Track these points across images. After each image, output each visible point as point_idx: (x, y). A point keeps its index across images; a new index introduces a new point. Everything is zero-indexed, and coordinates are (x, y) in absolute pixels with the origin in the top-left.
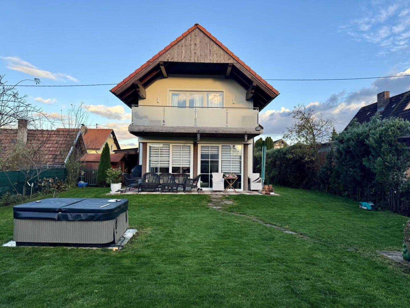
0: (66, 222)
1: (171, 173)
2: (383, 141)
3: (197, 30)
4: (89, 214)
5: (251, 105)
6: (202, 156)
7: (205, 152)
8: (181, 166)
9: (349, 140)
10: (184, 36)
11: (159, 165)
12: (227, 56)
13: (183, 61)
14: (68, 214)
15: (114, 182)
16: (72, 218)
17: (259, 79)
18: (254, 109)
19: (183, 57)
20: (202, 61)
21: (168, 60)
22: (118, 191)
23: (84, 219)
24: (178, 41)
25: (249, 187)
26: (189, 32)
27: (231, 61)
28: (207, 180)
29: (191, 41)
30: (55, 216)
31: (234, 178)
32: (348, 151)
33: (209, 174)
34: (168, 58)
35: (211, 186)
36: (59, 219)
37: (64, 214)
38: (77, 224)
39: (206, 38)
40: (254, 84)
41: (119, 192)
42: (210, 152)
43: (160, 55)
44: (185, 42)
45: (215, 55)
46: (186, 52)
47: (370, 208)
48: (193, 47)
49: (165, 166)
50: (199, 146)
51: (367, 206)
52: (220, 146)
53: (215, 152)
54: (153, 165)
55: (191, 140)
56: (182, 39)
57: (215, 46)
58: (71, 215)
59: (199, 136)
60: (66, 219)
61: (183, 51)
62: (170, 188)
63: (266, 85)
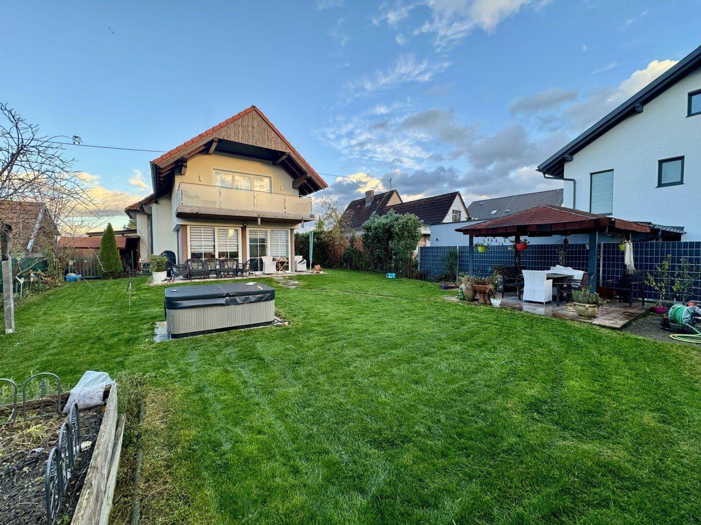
0: (234, 306)
1: (218, 258)
2: (405, 230)
3: (255, 112)
4: (258, 296)
5: (297, 192)
6: (251, 240)
7: (254, 237)
8: (229, 251)
9: (376, 228)
10: (240, 116)
11: (203, 250)
12: (284, 146)
13: (240, 142)
14: (236, 298)
15: (158, 270)
16: (241, 301)
17: (312, 172)
18: (300, 197)
19: (240, 138)
20: (260, 146)
21: (224, 138)
22: (166, 280)
23: (253, 301)
24: (234, 120)
25: (296, 267)
26: (246, 112)
27: (287, 151)
28: (256, 265)
29: (248, 122)
30: (223, 301)
31: (284, 260)
32: (376, 236)
33: (259, 258)
34: (223, 135)
35: (261, 270)
36: (227, 304)
37: (232, 298)
38: (246, 306)
39: (264, 122)
40: (308, 175)
41: (167, 282)
42: (260, 236)
43: (214, 130)
44: (242, 121)
45: (273, 142)
46: (243, 132)
47: (394, 277)
48: (250, 129)
49: (211, 250)
50: (248, 229)
51: (391, 276)
52: (269, 230)
53: (263, 237)
54: (196, 251)
55: (240, 224)
56: (239, 119)
57: (273, 133)
58: (240, 298)
59: (259, 220)
60: (236, 303)
61: (240, 132)
62: (226, 274)
63: (318, 178)
